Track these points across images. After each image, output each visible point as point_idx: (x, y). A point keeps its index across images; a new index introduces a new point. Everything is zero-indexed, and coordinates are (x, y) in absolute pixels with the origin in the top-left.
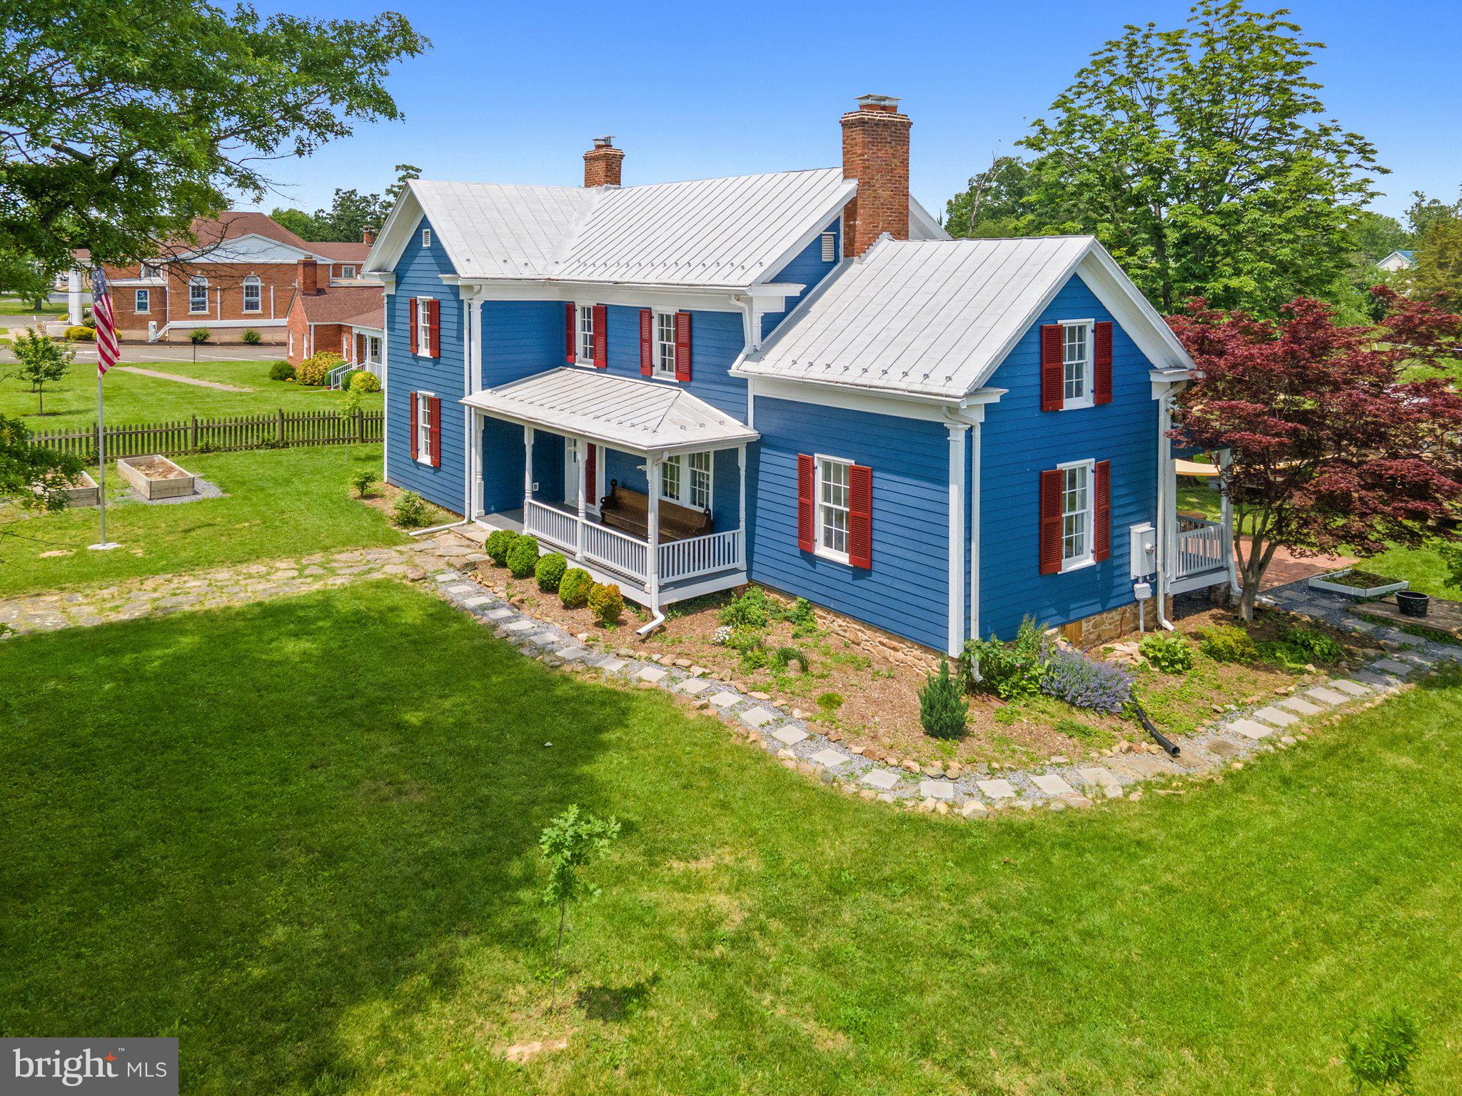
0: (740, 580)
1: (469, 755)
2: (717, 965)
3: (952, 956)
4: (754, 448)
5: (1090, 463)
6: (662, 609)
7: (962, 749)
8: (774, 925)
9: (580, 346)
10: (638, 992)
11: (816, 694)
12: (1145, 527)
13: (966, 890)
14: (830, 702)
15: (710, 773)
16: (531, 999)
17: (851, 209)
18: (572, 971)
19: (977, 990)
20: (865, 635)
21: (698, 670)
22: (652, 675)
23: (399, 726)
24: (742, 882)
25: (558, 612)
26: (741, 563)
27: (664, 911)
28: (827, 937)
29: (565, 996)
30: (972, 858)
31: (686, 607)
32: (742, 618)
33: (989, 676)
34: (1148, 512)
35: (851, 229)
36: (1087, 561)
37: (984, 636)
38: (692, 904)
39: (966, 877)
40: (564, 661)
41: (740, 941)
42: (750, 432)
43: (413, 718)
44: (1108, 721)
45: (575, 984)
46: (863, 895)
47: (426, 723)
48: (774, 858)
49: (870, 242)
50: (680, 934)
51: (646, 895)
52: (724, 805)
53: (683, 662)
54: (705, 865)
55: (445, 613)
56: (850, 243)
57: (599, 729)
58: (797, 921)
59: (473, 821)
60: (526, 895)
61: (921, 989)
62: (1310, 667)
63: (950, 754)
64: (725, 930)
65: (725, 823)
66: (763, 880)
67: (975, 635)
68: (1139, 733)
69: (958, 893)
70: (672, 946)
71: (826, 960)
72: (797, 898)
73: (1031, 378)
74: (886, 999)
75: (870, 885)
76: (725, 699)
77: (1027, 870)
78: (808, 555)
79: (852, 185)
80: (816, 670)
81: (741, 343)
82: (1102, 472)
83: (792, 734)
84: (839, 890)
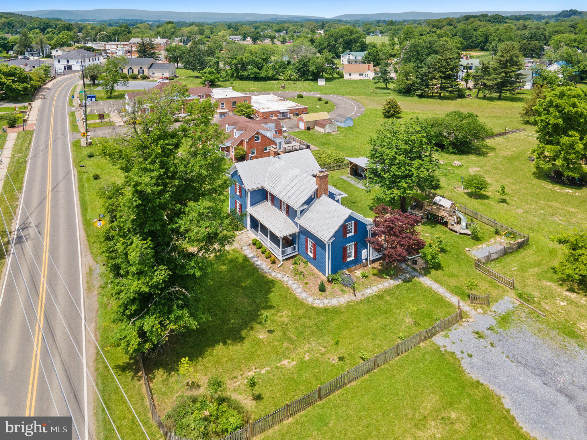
0: (297, 253)
1: (252, 293)
2: (283, 328)
3: (311, 328)
4: (299, 233)
5: (353, 243)
6: (282, 260)
7: (323, 293)
8: (291, 323)
9: (269, 198)
10: (273, 331)
11: (305, 282)
12: (366, 250)
13: (316, 319)
14: (306, 284)
15: (286, 298)
16: (262, 331)
17: (317, 190)
18: (267, 328)
19: (312, 332)
20: (315, 269)
21: (287, 275)
22: (279, 276)
23: (242, 287)
24: (288, 316)
25: (265, 259)
26: (297, 250)
27: (278, 320)
28: (297, 325)
29: (266, 331)
30: (318, 314)
31: (287, 259)
32: (295, 263)
33: (332, 280)
34: (366, 247)
35: (317, 193)
36: (352, 258)
37: (331, 273)
38: (281, 319)
39: (317, 317)
40: (266, 272)
41: (286, 325)
42: (299, 231)
43: (244, 285)
44: (349, 289)
45: (267, 330)
46: (303, 319)
47: (246, 286)
48: (293, 313)
49: (321, 195)
50: (279, 324)
51: (276, 318)
52: (287, 304)
53: (285, 273)
54: (284, 313)
55: (246, 259)
56: (317, 196)
57: (271, 288)
58: (294, 322)
59: (254, 305)
60: (261, 317)
61: (306, 332)
62: (388, 277)
63: (321, 294)
64: (285, 323)
65: (287, 307)
66: (290, 316)
67: (330, 273)
68: (353, 291)
69: (315, 319)
70: (278, 325)
71: (296, 328)
72: (294, 319)
73: (341, 233)
74: (302, 333)
75: (304, 318)
76: (290, 282)
77: (325, 316)
78: (307, 253)
79: (317, 187)
80: (305, 276)
81: (296, 215)
82: (356, 245)
83: (299, 290)
84: (300, 318)
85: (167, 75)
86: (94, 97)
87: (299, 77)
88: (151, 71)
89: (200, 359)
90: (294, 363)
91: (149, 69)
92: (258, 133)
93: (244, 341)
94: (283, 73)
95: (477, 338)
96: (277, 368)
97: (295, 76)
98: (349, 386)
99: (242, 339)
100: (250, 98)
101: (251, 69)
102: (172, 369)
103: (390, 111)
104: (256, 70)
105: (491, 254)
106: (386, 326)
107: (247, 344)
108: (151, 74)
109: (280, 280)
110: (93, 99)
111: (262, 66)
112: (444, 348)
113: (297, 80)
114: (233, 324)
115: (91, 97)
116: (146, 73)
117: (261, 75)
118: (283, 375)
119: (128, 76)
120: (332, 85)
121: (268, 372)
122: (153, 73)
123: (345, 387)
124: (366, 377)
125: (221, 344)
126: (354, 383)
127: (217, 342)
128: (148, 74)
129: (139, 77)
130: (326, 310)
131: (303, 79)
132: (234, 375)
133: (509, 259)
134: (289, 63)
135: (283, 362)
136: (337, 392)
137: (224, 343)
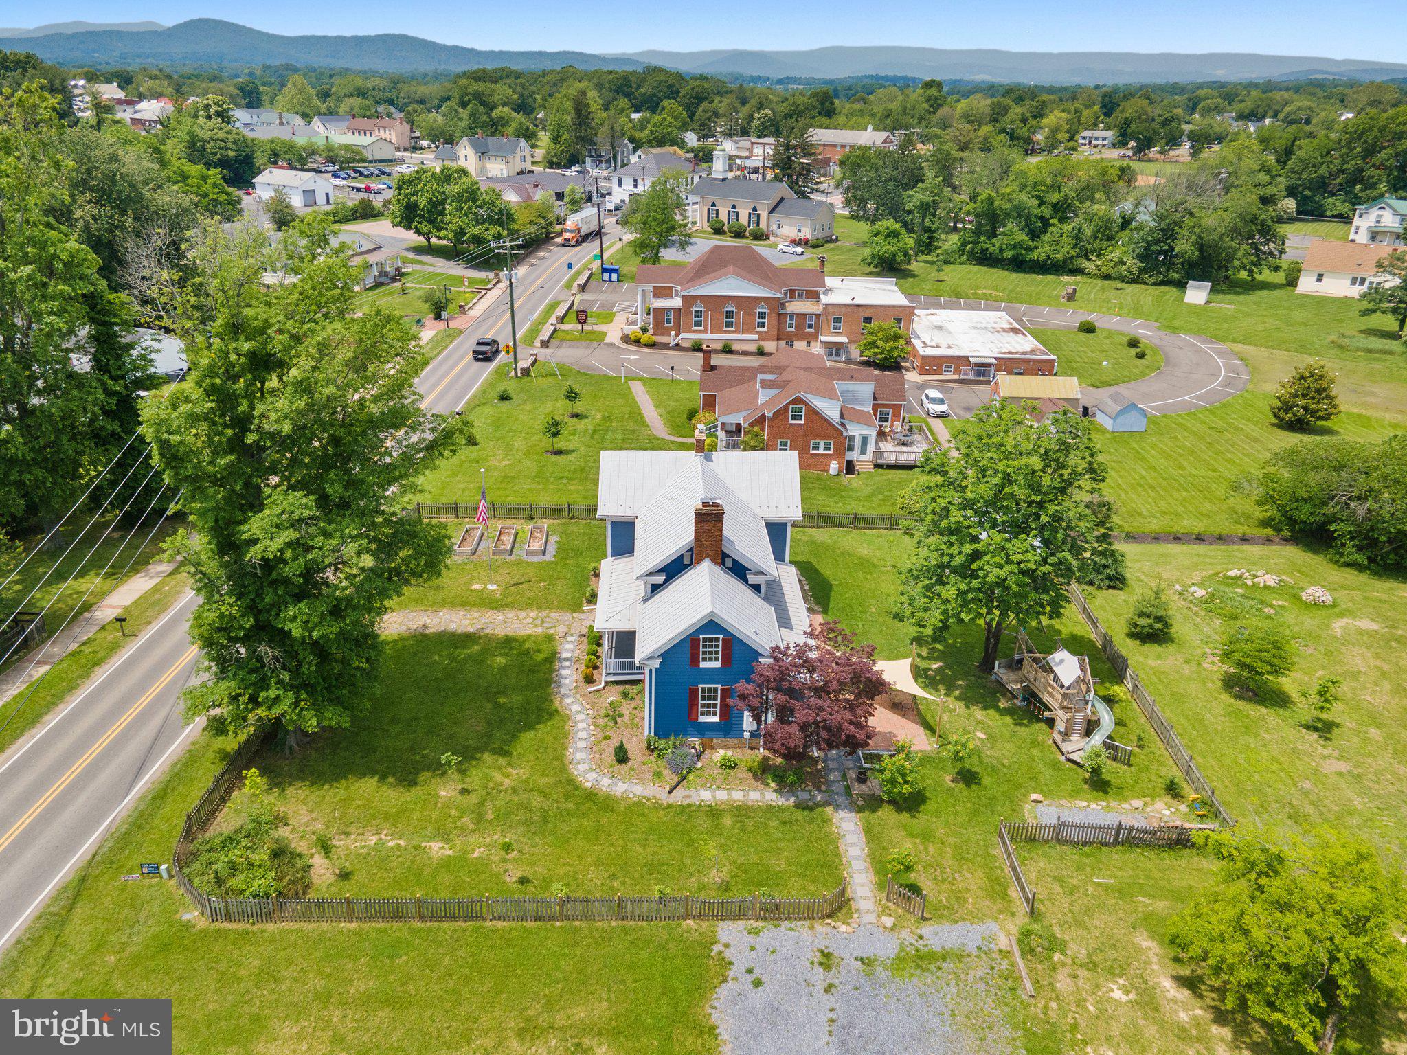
0: (642, 677)
1: (502, 719)
2: (490, 794)
3: (532, 813)
5: (719, 686)
6: (606, 682)
8: (510, 791)
10: (470, 792)
11: (607, 734)
13: (556, 802)
14: (607, 737)
15: (547, 748)
16: (454, 785)
18: (464, 783)
19: (527, 821)
21: (589, 712)
22: (575, 708)
23: (497, 703)
24: (517, 779)
27: (495, 779)
28: (516, 799)
29: (459, 787)
31: (617, 683)
32: (625, 695)
36: (715, 719)
37: (656, 735)
38: (501, 779)
40: (559, 693)
41: (500, 791)
43: (502, 700)
44: (672, 776)
45: (462, 786)
46: (535, 793)
47: (503, 704)
48: (530, 777)
49: (700, 561)
50: (491, 785)
51: (495, 774)
52: (537, 759)
53: (588, 707)
54: (515, 772)
57: (539, 723)
58: (515, 792)
59: (484, 740)
62: (773, 785)
64: (501, 788)
65: (532, 764)
66: (520, 781)
67: (653, 734)
68: (674, 783)
70: (487, 786)
71: (509, 802)
72: (522, 788)
73: (686, 653)
74: (509, 814)
76: (582, 725)
80: (619, 725)
82: (726, 693)
85: (807, 233)
86: (616, 271)
87: (1141, 270)
88: (775, 218)
89: (326, 787)
90: (450, 852)
91: (771, 212)
92: (798, 400)
93: (413, 789)
94: (1099, 256)
95: (812, 963)
96: (416, 848)
97: (1133, 263)
98: (488, 924)
99: (414, 783)
100: (910, 311)
101: (1012, 233)
102: (277, 785)
103: (1291, 407)
104: (1022, 237)
105: (1063, 825)
106: (663, 865)
107: (413, 795)
108: (774, 227)
109: (568, 717)
110: (614, 277)
111: (1046, 223)
112: (722, 949)
113: (1133, 281)
114: (423, 756)
115: (611, 271)
116: (763, 225)
117: (1035, 255)
118: (413, 862)
119: (725, 228)
120: (1230, 304)
121: (398, 847)
122: (779, 226)
123: (481, 923)
124: (531, 925)
125: (376, 778)
126: (500, 924)
127: (372, 772)
128: (768, 227)
129: (747, 234)
130: (591, 796)
131: (1153, 280)
132: (349, 829)
133: (1116, 856)
134: (1126, 223)
135: (432, 844)
136: (460, 924)
137: (382, 779)
